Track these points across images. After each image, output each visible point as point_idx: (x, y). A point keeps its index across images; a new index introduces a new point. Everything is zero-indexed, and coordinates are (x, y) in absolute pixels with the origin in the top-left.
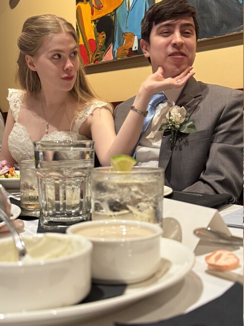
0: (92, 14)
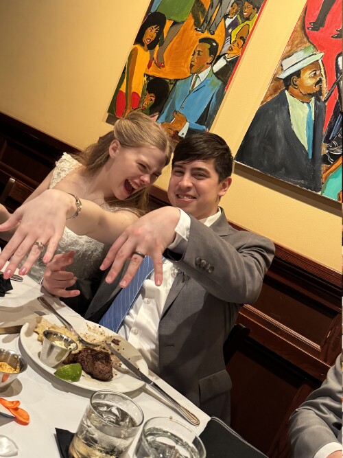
0: (149, 66)
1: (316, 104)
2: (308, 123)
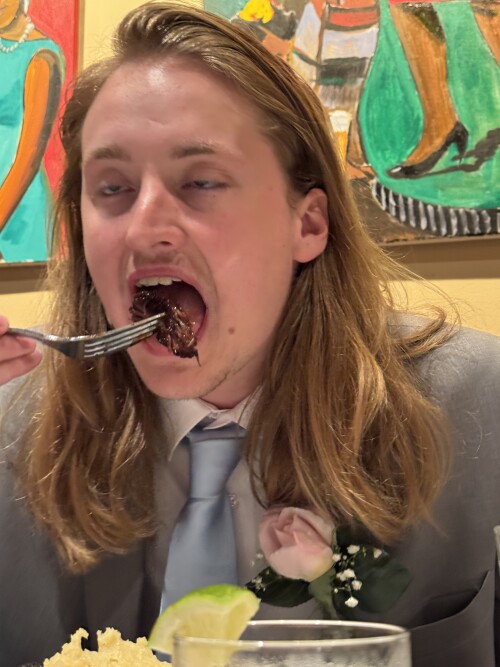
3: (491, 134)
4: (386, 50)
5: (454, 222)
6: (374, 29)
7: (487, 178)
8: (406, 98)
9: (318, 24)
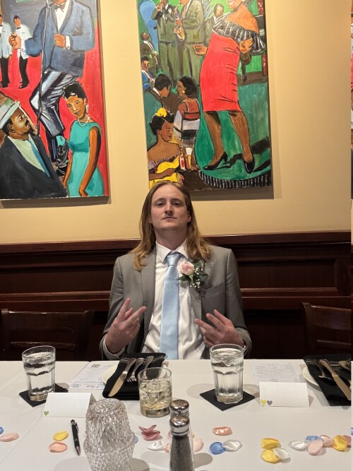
1: (33, 138)
2: (35, 154)
3: (235, 156)
4: (202, 127)
5: (224, 184)
6: (199, 120)
7: (233, 170)
8: (209, 144)
9: (181, 118)
